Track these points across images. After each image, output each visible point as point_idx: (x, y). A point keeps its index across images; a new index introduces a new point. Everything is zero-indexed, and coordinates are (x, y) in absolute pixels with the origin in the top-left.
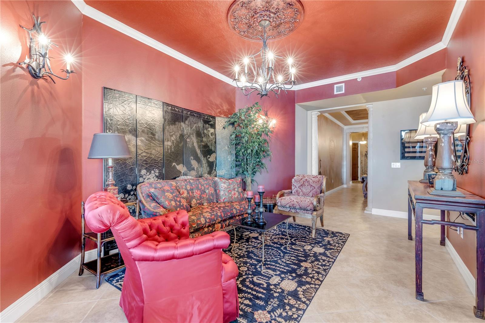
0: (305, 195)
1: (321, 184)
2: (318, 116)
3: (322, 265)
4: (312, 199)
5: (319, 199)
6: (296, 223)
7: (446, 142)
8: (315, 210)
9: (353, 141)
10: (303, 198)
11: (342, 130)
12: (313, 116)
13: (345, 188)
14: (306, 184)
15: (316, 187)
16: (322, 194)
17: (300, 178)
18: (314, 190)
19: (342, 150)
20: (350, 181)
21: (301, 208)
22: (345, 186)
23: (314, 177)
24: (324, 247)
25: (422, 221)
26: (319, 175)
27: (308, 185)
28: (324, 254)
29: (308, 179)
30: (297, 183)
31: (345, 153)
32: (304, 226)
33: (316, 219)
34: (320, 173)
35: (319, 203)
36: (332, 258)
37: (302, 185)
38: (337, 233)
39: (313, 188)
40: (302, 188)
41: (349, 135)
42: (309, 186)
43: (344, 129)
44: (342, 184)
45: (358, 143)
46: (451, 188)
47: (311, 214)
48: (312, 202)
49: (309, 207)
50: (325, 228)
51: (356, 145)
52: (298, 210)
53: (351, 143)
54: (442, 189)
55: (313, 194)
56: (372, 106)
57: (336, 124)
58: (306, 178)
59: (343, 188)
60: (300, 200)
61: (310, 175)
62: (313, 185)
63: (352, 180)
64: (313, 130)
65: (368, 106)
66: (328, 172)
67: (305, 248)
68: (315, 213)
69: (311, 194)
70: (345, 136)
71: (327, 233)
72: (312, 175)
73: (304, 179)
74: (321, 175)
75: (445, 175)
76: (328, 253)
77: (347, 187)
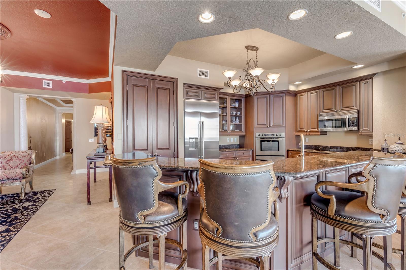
0: (12, 168)
1: (31, 157)
2: (27, 99)
3: (31, 211)
4: (20, 170)
5: (28, 169)
6: (2, 194)
7: (101, 132)
8: (24, 177)
9: (65, 119)
10: (10, 171)
11: (54, 110)
12: (21, 98)
13: (58, 159)
14: (14, 159)
15: (25, 160)
16: (31, 165)
17: (7, 154)
18: (24, 163)
19: (55, 127)
20: (63, 153)
21: (8, 179)
22: (58, 157)
23: (23, 153)
24: (32, 202)
25: (90, 168)
26: (29, 150)
27: (16, 160)
28: (33, 205)
29: (16, 155)
30: (3, 159)
31: (57, 129)
32: (12, 194)
33: (26, 184)
34: (30, 149)
35: (28, 172)
36: (40, 205)
37: (9, 160)
38: (45, 191)
39: (22, 161)
40: (9, 163)
41: (61, 115)
42: (18, 161)
43: (57, 109)
44: (55, 156)
45: (71, 121)
46: (102, 152)
47: (21, 181)
48: (21, 172)
49: (18, 176)
50: (35, 190)
51: (69, 122)
52: (5, 181)
53: (64, 121)
54: (99, 152)
55: (22, 166)
56: (75, 100)
57: (47, 105)
58: (14, 154)
59: (56, 160)
60: (7, 173)
61: (19, 151)
62: (22, 159)
63: (66, 152)
64: (21, 111)
65: (74, 99)
66: (40, 146)
67: (14, 207)
68: (24, 180)
69: (20, 166)
70: (57, 115)
71: (36, 193)
72: (21, 151)
73: (12, 155)
74: (31, 150)
75: (100, 146)
76: (36, 204)
77: (60, 158)
